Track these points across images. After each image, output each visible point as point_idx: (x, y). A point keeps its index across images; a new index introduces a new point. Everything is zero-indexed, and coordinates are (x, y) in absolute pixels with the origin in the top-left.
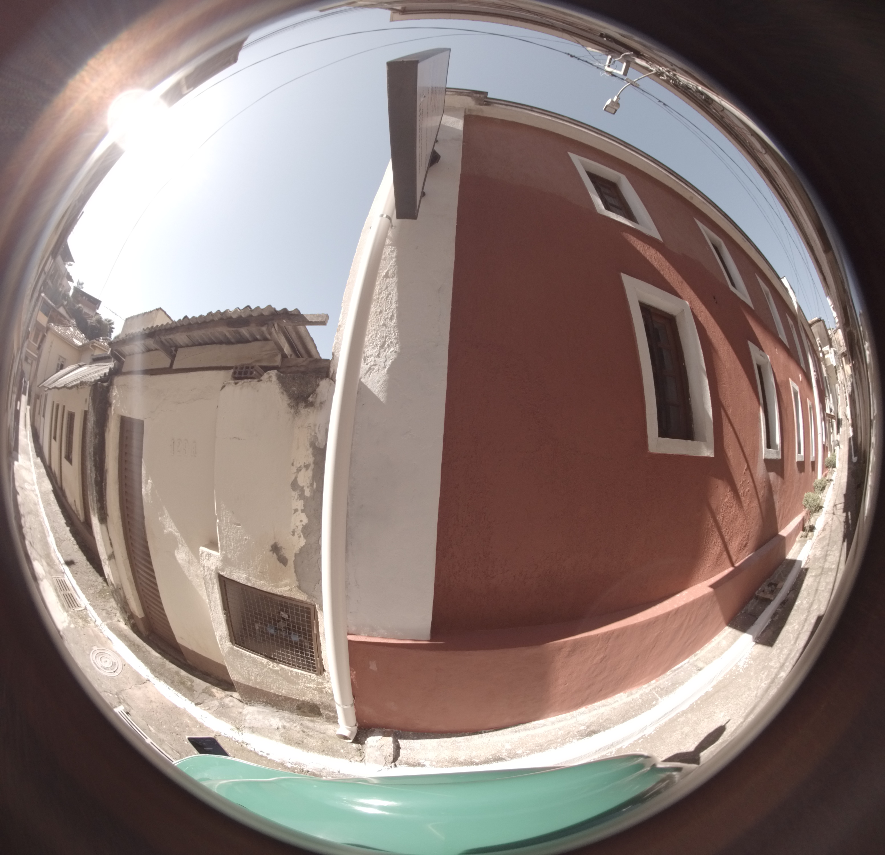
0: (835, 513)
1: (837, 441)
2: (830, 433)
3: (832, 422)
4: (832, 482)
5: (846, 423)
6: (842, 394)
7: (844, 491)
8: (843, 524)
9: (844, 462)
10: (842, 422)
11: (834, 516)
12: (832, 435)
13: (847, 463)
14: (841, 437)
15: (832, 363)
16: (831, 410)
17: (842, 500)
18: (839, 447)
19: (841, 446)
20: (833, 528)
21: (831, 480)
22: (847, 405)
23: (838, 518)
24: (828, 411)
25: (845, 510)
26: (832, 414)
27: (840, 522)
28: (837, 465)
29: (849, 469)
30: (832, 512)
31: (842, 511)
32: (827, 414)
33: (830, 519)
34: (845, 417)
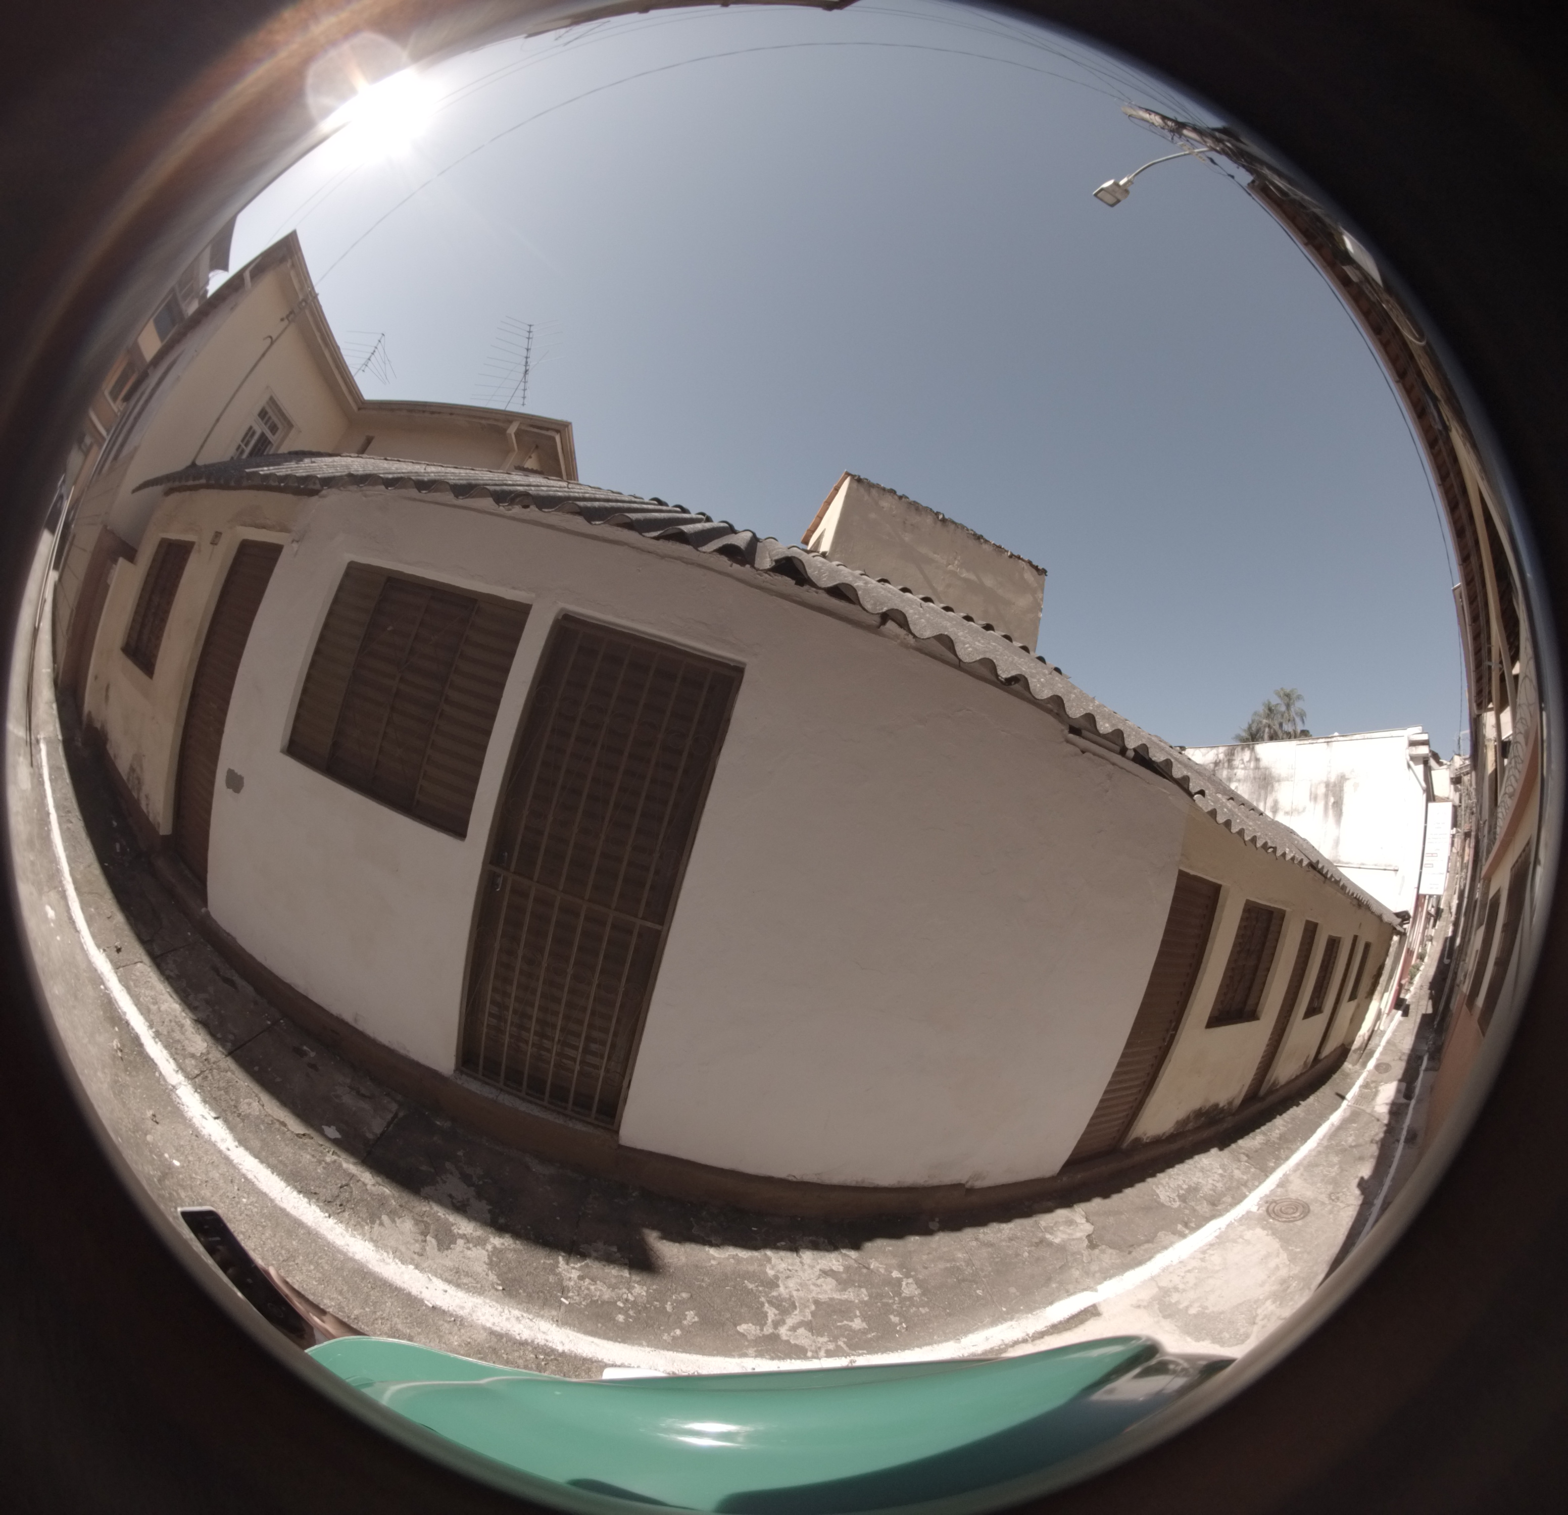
5: (1447, 918)
10: (1443, 914)
13: (1437, 962)
14: (1435, 933)
19: (1435, 943)
22: (1455, 893)
25: (1431, 988)
34: (1448, 908)
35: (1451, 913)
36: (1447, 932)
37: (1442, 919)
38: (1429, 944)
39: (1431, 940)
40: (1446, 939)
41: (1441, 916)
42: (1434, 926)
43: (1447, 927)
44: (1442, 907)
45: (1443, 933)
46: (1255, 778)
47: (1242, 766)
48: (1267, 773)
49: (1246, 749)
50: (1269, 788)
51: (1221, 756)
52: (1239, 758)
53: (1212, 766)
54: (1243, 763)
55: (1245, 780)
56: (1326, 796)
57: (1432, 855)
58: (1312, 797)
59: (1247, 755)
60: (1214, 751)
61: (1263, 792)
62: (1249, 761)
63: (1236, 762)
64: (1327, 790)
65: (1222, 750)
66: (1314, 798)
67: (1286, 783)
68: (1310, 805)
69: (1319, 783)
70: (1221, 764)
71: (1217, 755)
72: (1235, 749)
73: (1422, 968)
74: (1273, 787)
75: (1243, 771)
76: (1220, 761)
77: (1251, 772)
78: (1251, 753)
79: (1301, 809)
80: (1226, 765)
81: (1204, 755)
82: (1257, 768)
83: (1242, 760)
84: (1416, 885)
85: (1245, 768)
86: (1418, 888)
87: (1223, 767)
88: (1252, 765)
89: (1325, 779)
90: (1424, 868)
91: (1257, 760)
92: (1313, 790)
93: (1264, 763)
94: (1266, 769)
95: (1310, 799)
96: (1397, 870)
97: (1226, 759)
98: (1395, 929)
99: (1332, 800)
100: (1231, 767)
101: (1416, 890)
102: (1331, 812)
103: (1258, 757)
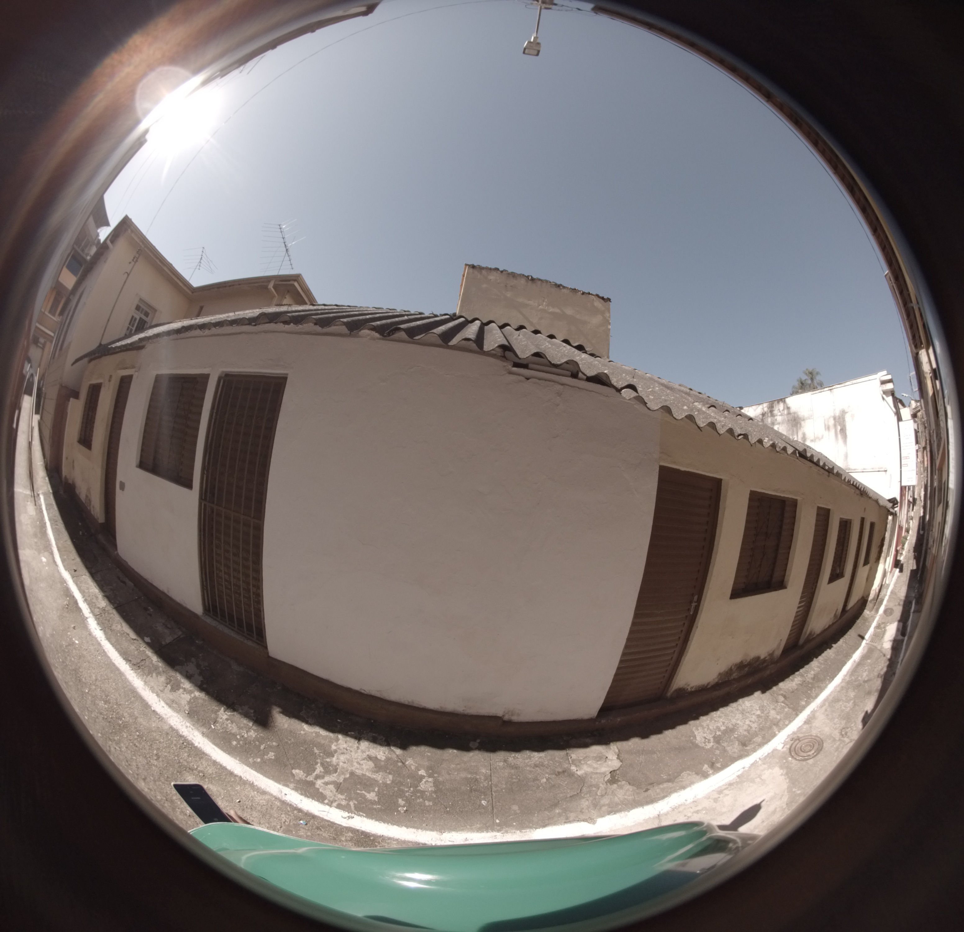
14: (914, 514)
19: (914, 521)
25: (914, 551)
35: (921, 500)
36: (920, 513)
37: (916, 505)
38: (911, 522)
39: (912, 519)
40: (920, 518)
41: (916, 503)
42: (913, 510)
43: (920, 509)
44: (916, 497)
45: (918, 514)
46: (788, 420)
47: (780, 414)
48: (796, 416)
49: (780, 402)
50: (799, 426)
51: (766, 409)
52: (777, 409)
53: (761, 416)
54: (780, 412)
55: (783, 423)
56: (835, 426)
57: (906, 458)
58: (826, 427)
59: (781, 406)
60: (761, 407)
61: (795, 429)
62: (783, 410)
63: (776, 412)
64: (835, 422)
65: (765, 405)
66: (828, 428)
67: (809, 420)
68: (826, 433)
69: (830, 418)
70: (766, 415)
71: (763, 409)
72: (773, 404)
73: (908, 538)
74: (800, 424)
75: (781, 417)
76: (765, 413)
77: (786, 417)
78: (784, 405)
79: (820, 437)
80: (769, 414)
81: (755, 410)
82: (789, 413)
83: (779, 410)
84: (899, 480)
85: (781, 415)
86: (901, 482)
87: (768, 416)
88: (786, 412)
89: (833, 415)
90: (902, 468)
91: (788, 408)
92: (826, 423)
93: (793, 410)
94: (795, 413)
95: (825, 429)
96: (886, 471)
97: (769, 411)
98: (889, 511)
99: (839, 428)
100: (773, 415)
101: (899, 483)
102: (839, 436)
103: (789, 406)
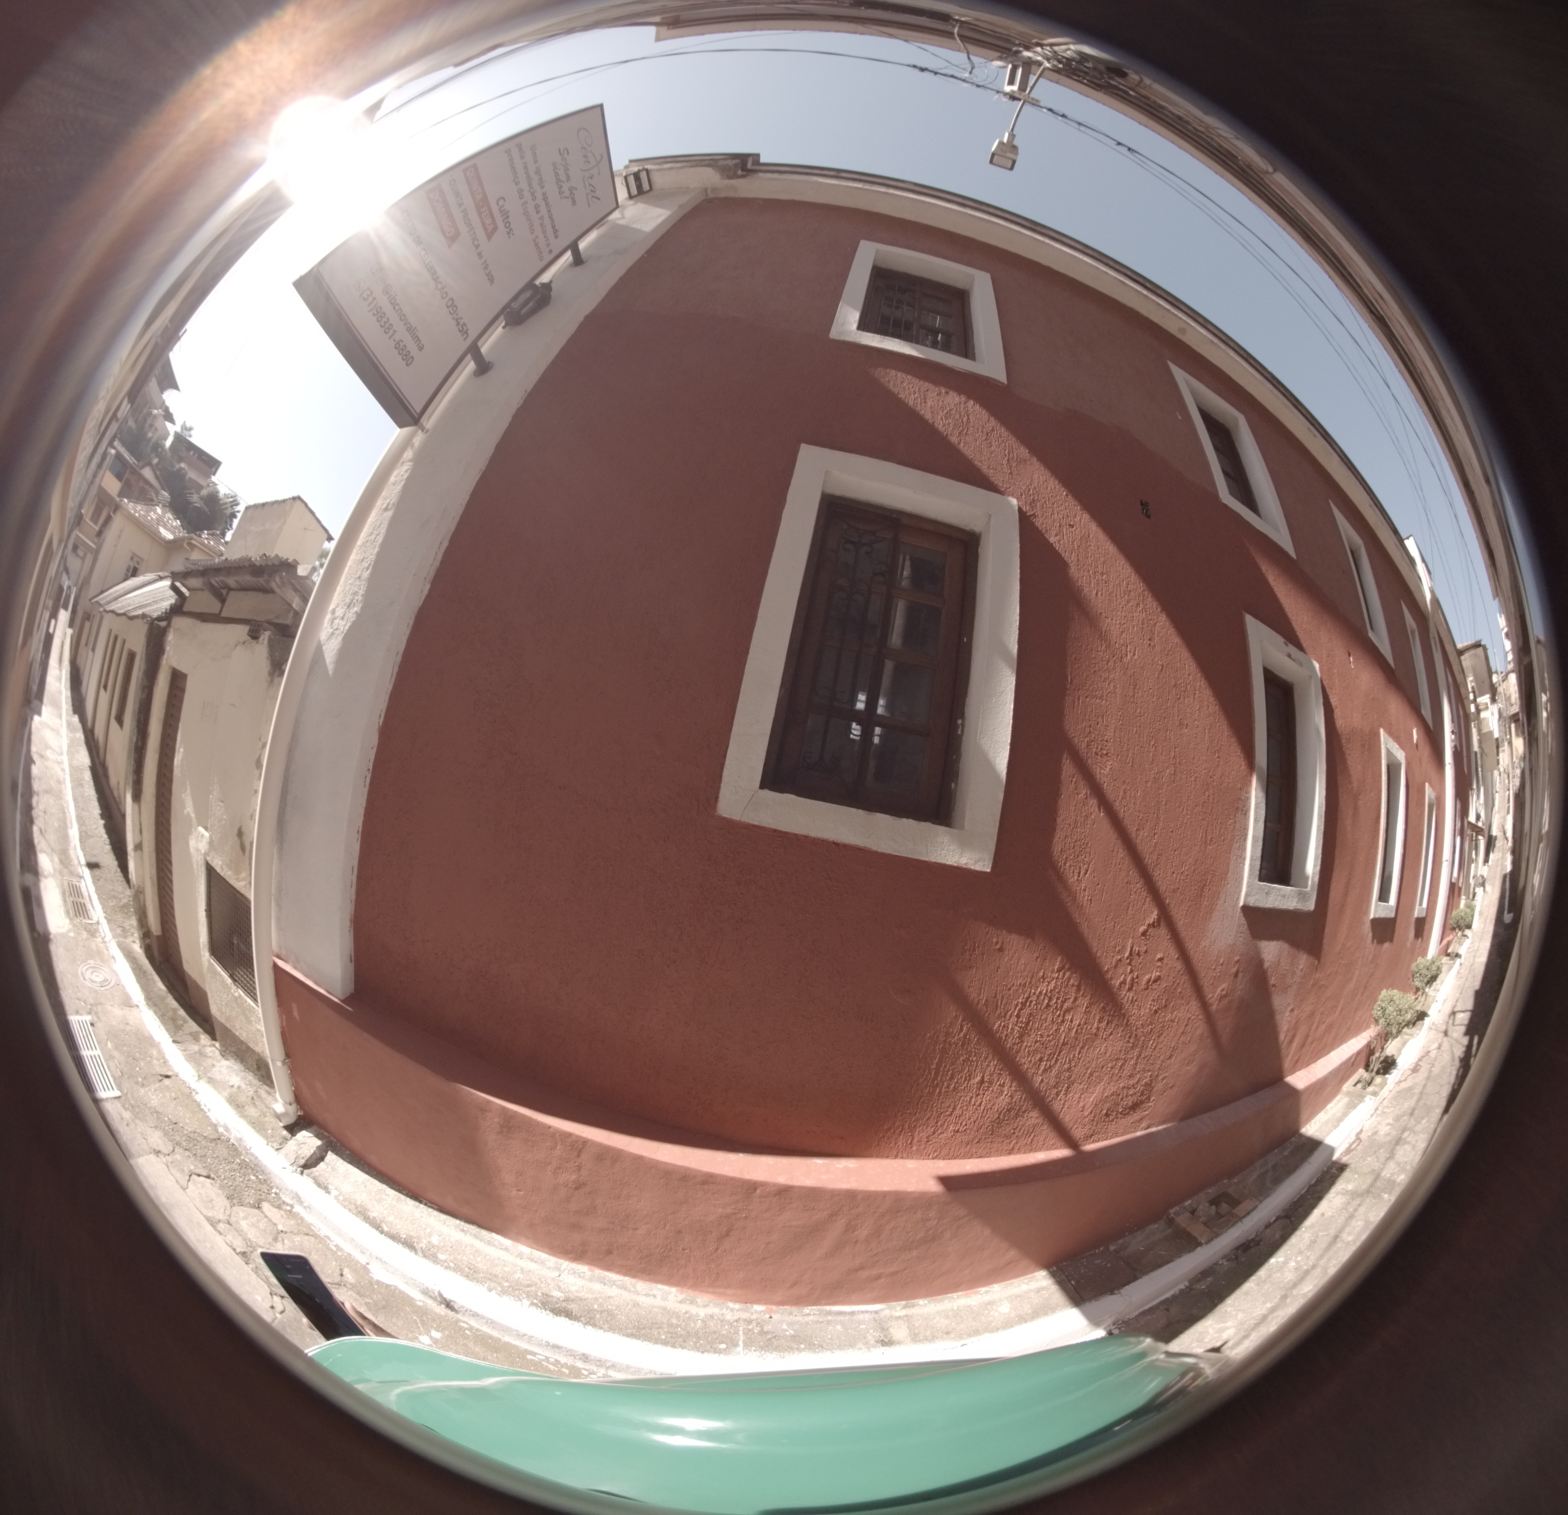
0: (1449, 1033)
1: (1482, 877)
2: (1471, 861)
3: (1477, 840)
4: (1458, 961)
5: (1503, 845)
6: (1502, 791)
7: (1477, 985)
8: (1457, 1063)
9: (1488, 921)
10: (1497, 842)
11: (1445, 1039)
12: (1473, 866)
13: (1493, 922)
15: (1492, 729)
16: (1478, 817)
17: (1469, 1004)
18: (1484, 890)
19: (1488, 888)
20: (1436, 1070)
21: (1458, 955)
22: (1508, 812)
23: (1451, 1046)
24: (1472, 818)
26: (1480, 824)
27: (1453, 1057)
28: (1476, 924)
29: (1495, 935)
30: (1444, 1028)
31: (1463, 1029)
32: (1469, 823)
33: (1436, 1045)
34: (1502, 834)
